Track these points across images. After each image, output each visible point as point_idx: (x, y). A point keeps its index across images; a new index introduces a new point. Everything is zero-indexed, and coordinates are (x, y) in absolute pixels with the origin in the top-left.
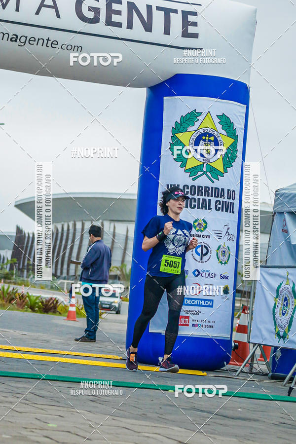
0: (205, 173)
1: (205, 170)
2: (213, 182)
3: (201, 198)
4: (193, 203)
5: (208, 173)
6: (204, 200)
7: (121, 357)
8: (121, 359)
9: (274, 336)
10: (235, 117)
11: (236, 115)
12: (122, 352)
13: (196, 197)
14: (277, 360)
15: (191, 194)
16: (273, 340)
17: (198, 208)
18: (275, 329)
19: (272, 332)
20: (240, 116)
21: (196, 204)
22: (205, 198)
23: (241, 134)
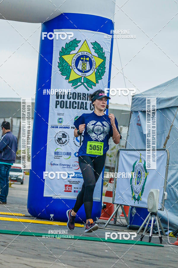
0: (83, 84)
1: (82, 81)
2: (88, 90)
3: (80, 101)
4: (75, 105)
5: (85, 84)
6: (82, 103)
7: (24, 215)
8: (24, 216)
9: (131, 199)
10: (104, 44)
11: (104, 43)
12: (25, 211)
13: (76, 100)
14: (133, 216)
15: (73, 99)
16: (131, 202)
17: (78, 108)
18: (132, 194)
19: (130, 196)
20: (107, 43)
21: (77, 105)
22: (82, 101)
23: (107, 56)
